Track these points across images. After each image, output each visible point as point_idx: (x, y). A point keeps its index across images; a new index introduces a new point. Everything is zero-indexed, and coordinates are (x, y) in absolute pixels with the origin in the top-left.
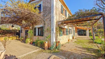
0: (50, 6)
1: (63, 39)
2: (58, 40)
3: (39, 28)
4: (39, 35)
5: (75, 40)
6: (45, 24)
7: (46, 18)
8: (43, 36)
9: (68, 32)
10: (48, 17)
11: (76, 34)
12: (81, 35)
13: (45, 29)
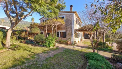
0: (71, 20)
1: (77, 40)
2: (75, 40)
3: (60, 32)
4: (60, 37)
5: (83, 42)
6: (67, 30)
7: (68, 27)
8: (65, 37)
9: (79, 36)
10: (70, 26)
11: (83, 37)
12: (87, 39)
13: (67, 34)
